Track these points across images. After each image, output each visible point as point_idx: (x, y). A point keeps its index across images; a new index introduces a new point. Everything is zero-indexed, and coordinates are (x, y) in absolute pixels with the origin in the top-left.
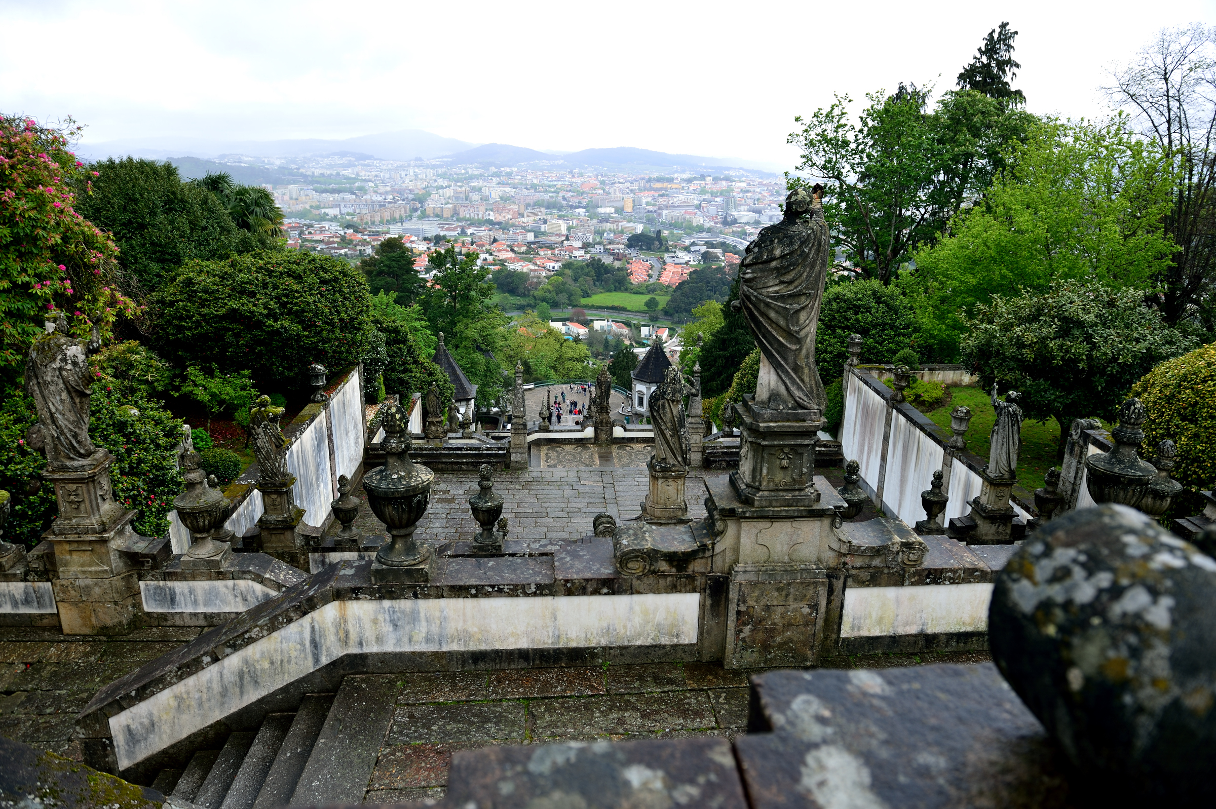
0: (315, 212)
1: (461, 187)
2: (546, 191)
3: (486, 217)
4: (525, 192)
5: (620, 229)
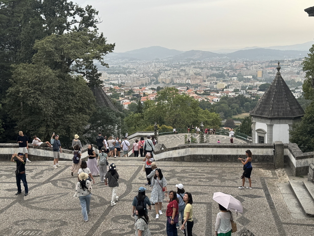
1: (175, 70)
2: (217, 70)
3: (187, 82)
4: (206, 70)
5: (255, 85)
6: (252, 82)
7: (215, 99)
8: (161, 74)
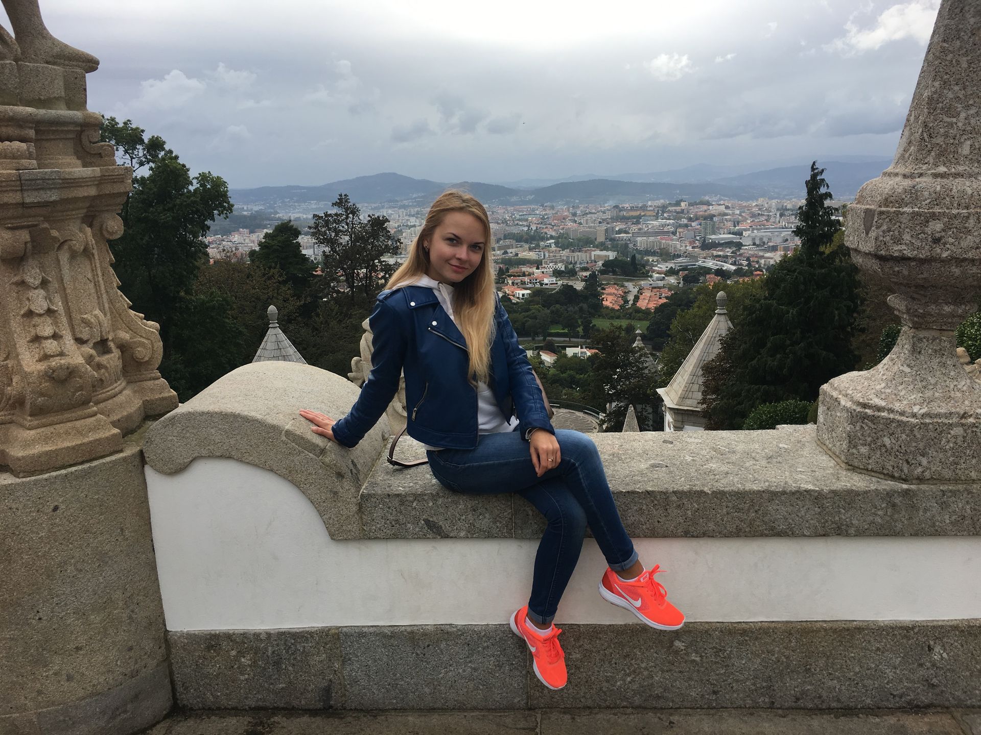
2: (517, 225)
5: (593, 258)
6: (586, 252)
7: (518, 292)
8: (404, 234)
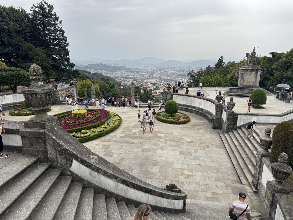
0: (128, 77)
1: (161, 71)
4: (177, 72)
8: (155, 73)
